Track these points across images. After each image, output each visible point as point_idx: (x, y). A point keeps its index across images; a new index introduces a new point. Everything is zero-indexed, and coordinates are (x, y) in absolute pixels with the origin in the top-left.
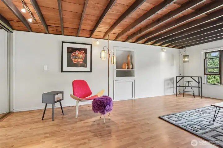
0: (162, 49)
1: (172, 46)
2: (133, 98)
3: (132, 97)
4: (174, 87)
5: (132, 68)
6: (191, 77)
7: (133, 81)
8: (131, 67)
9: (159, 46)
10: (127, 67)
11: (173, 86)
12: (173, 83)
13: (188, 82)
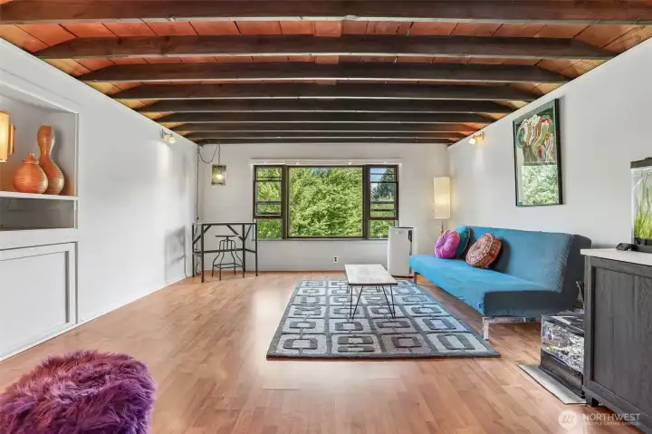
0: (163, 134)
1: (185, 132)
2: (72, 325)
3: (67, 321)
4: (184, 256)
5: (66, 190)
6: (228, 225)
7: (71, 248)
8: (61, 183)
9: (156, 120)
10: (45, 184)
11: (182, 254)
12: (183, 244)
13: (228, 237)
